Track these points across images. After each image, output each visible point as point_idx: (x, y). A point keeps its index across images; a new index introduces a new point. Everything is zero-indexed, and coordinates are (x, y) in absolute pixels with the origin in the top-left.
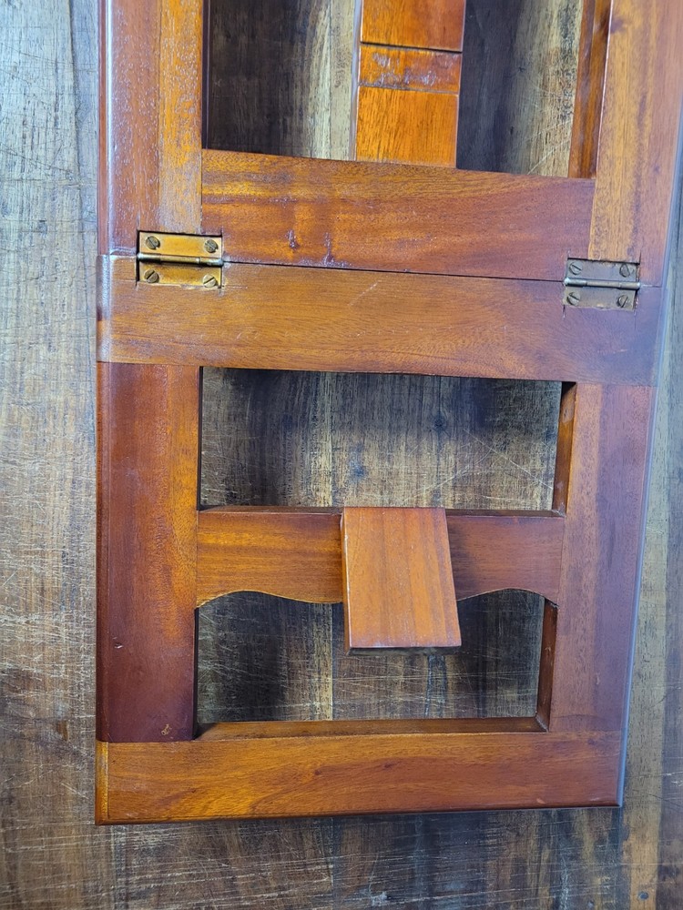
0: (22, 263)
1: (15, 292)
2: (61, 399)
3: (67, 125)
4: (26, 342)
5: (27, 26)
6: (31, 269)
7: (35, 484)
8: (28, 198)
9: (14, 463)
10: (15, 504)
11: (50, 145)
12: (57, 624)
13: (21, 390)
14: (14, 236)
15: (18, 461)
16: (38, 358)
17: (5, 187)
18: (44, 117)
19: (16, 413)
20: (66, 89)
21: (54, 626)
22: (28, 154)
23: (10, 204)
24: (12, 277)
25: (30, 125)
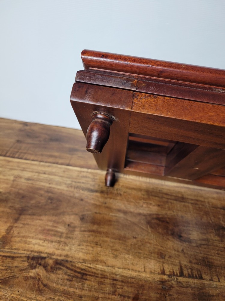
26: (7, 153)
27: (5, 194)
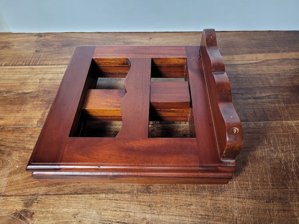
0: (162, 213)
1: (173, 216)
2: (209, 201)
3: (117, 196)
4: (190, 213)
5: (85, 209)
6: (164, 210)
7: (242, 212)
8: (140, 210)
9: (236, 220)
10: (252, 220)
11: (123, 202)
12: (295, 205)
13: (208, 216)
14: (153, 216)
15: (235, 218)
16: (195, 209)
17: (137, 218)
18: (114, 204)
19: (217, 218)
20: (106, 196)
21: (297, 206)
22: (126, 210)
23: (142, 217)
24: (168, 218)
25: (116, 209)
26: (30, 62)
27: (35, 92)
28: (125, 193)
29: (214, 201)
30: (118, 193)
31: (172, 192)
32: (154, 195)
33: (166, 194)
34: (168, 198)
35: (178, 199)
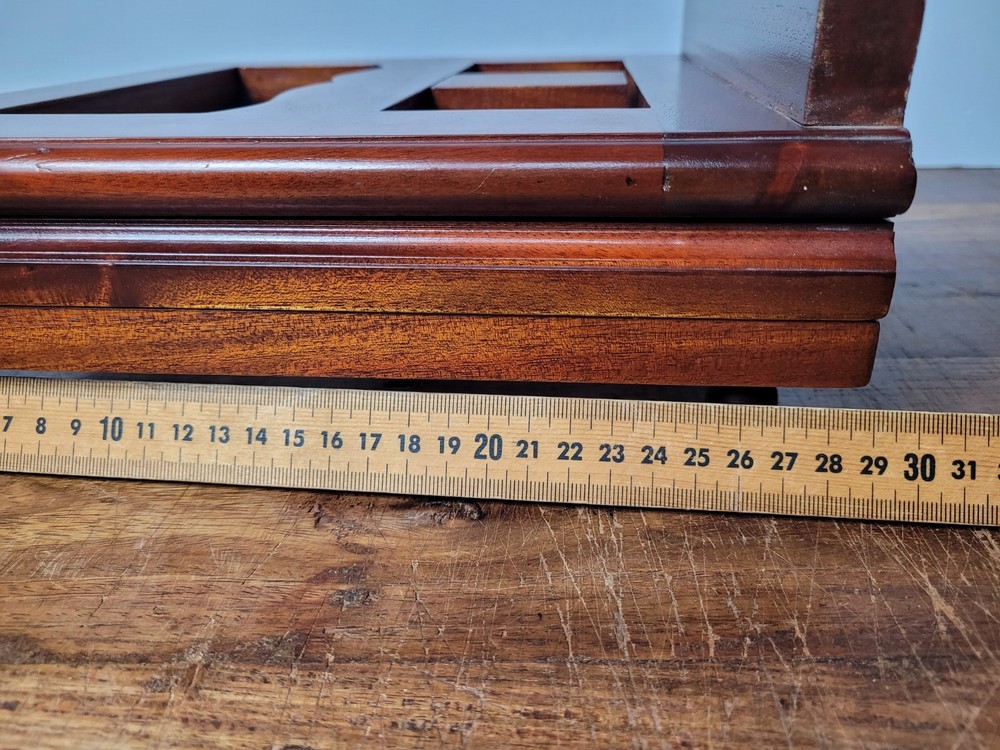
28: (103, 660)
29: (897, 734)
30: (50, 656)
31: (506, 665)
32: (345, 683)
33: (450, 671)
34: (465, 704)
35: (560, 711)
